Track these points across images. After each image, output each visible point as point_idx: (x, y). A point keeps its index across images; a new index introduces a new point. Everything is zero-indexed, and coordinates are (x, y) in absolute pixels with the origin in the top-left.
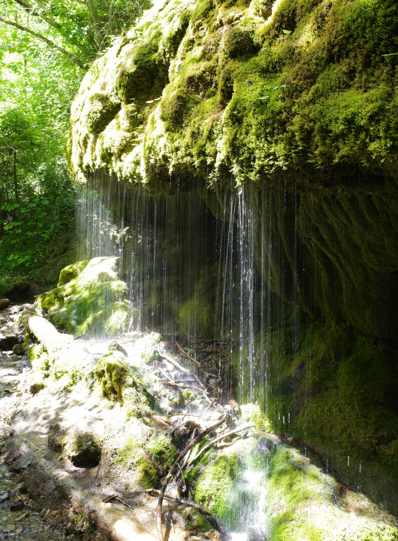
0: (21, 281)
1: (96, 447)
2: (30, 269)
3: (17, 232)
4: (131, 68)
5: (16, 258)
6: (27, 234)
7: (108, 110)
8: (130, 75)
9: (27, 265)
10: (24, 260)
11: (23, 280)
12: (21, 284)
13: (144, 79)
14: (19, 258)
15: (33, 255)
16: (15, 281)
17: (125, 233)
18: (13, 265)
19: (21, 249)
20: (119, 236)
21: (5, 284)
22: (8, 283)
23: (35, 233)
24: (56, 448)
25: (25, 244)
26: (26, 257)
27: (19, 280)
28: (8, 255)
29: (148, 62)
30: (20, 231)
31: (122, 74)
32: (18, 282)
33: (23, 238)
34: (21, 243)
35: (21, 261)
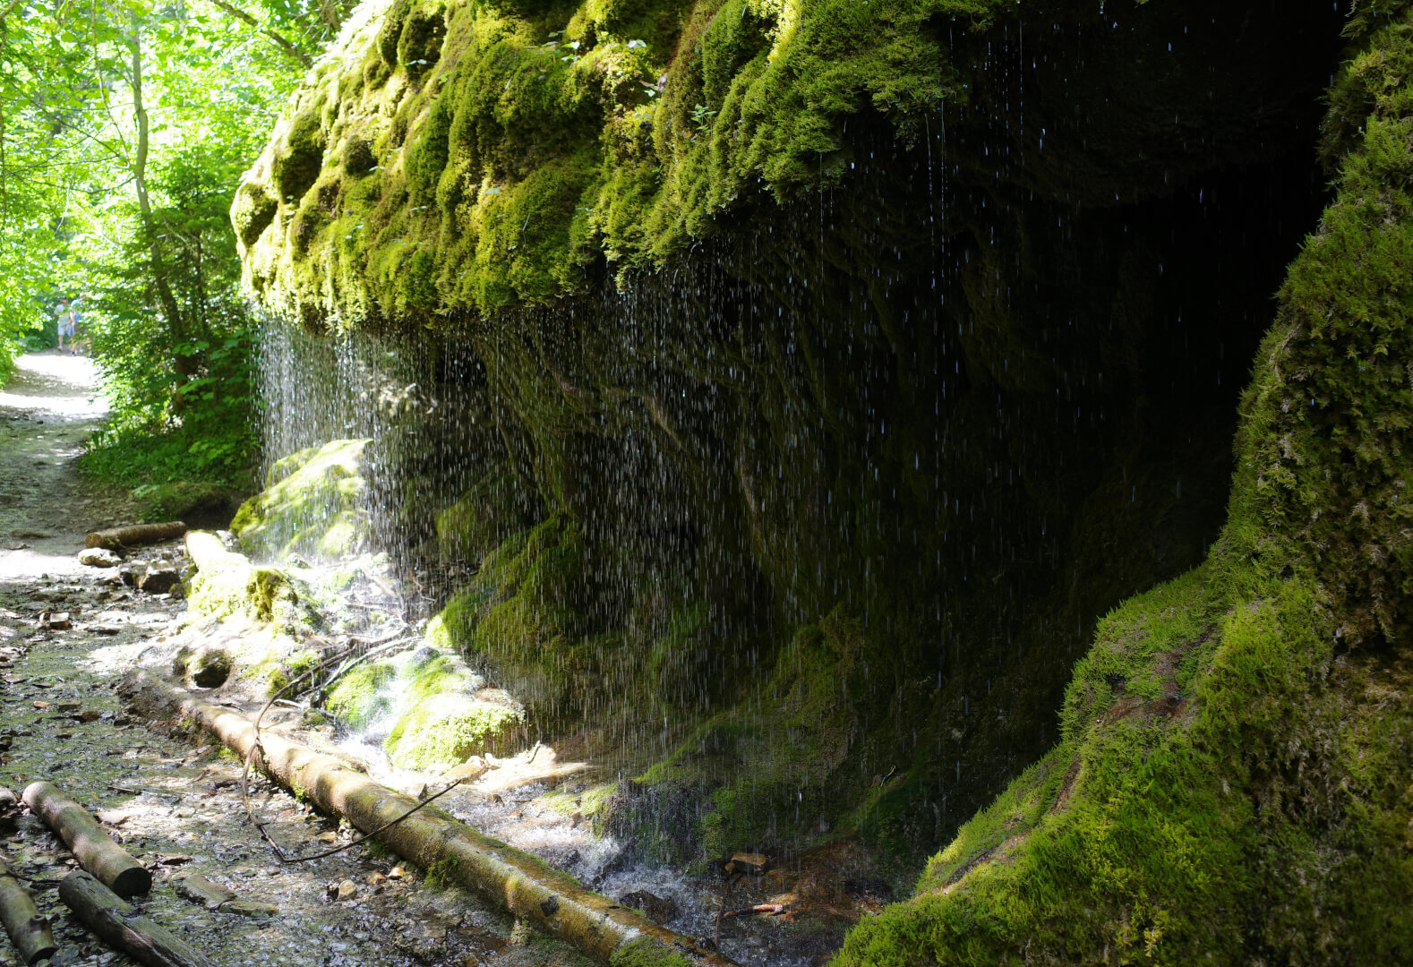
0: (210, 491)
1: (225, 663)
2: (234, 470)
3: (205, 398)
4: (287, 153)
5: (204, 447)
6: (225, 400)
7: (262, 211)
8: (285, 163)
9: (228, 461)
10: (220, 452)
11: (214, 489)
12: (210, 495)
13: (303, 168)
14: (209, 449)
15: (238, 442)
16: (198, 490)
17: (406, 396)
18: (200, 463)
19: (217, 432)
20: (396, 401)
21: (178, 496)
22: (185, 493)
23: (241, 399)
24: (180, 670)
25: (224, 421)
26: (225, 447)
27: (205, 488)
28: (190, 444)
29: (309, 142)
30: (210, 396)
31: (276, 161)
32: (203, 491)
33: (219, 409)
34: (216, 420)
35: (214, 454)
